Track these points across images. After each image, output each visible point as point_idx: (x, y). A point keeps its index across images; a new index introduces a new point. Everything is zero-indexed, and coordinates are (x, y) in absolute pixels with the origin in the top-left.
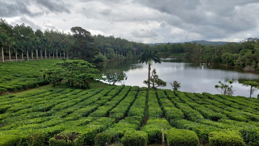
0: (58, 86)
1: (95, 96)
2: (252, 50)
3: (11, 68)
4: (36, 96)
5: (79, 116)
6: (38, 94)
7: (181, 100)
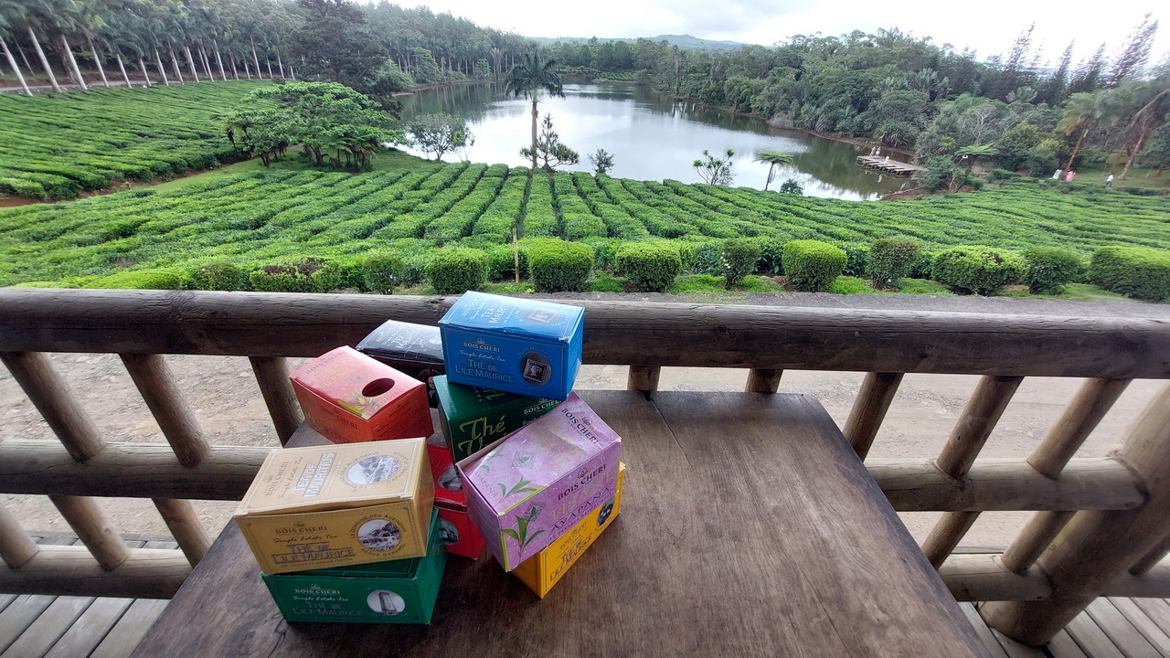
0: (279, 164)
1: (386, 190)
2: (797, 70)
3: (117, 109)
4: (218, 192)
5: (343, 236)
6: (222, 186)
7: (610, 197)
